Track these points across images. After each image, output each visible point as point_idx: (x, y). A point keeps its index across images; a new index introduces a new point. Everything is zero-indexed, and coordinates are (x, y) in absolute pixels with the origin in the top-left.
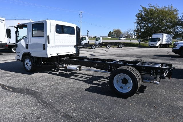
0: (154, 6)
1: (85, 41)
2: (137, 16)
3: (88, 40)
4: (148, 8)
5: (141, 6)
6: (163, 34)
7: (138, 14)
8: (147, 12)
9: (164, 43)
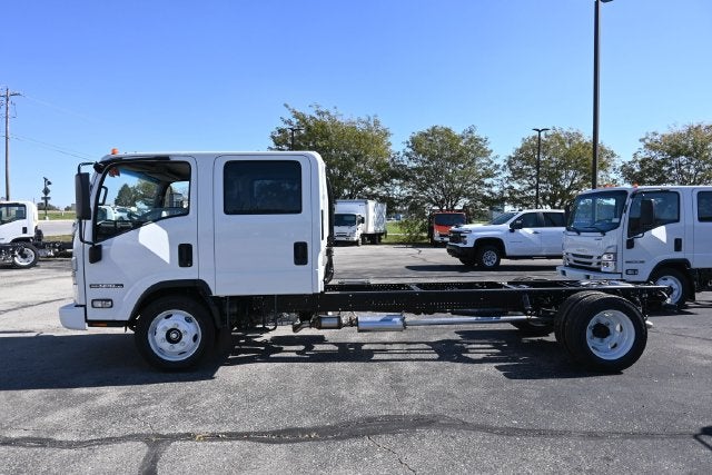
0: (328, 113)
1: (20, 223)
2: (273, 137)
3: (33, 220)
4: (312, 118)
5: (286, 106)
6: (366, 203)
7: (280, 131)
8: (309, 129)
9: (371, 230)
